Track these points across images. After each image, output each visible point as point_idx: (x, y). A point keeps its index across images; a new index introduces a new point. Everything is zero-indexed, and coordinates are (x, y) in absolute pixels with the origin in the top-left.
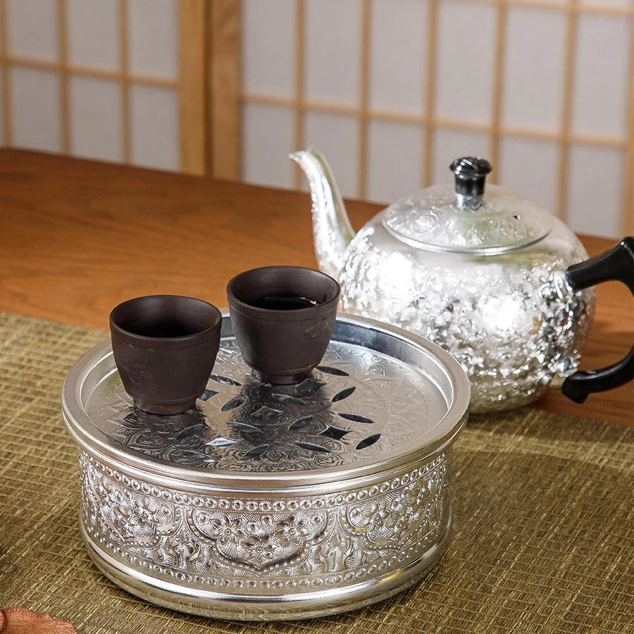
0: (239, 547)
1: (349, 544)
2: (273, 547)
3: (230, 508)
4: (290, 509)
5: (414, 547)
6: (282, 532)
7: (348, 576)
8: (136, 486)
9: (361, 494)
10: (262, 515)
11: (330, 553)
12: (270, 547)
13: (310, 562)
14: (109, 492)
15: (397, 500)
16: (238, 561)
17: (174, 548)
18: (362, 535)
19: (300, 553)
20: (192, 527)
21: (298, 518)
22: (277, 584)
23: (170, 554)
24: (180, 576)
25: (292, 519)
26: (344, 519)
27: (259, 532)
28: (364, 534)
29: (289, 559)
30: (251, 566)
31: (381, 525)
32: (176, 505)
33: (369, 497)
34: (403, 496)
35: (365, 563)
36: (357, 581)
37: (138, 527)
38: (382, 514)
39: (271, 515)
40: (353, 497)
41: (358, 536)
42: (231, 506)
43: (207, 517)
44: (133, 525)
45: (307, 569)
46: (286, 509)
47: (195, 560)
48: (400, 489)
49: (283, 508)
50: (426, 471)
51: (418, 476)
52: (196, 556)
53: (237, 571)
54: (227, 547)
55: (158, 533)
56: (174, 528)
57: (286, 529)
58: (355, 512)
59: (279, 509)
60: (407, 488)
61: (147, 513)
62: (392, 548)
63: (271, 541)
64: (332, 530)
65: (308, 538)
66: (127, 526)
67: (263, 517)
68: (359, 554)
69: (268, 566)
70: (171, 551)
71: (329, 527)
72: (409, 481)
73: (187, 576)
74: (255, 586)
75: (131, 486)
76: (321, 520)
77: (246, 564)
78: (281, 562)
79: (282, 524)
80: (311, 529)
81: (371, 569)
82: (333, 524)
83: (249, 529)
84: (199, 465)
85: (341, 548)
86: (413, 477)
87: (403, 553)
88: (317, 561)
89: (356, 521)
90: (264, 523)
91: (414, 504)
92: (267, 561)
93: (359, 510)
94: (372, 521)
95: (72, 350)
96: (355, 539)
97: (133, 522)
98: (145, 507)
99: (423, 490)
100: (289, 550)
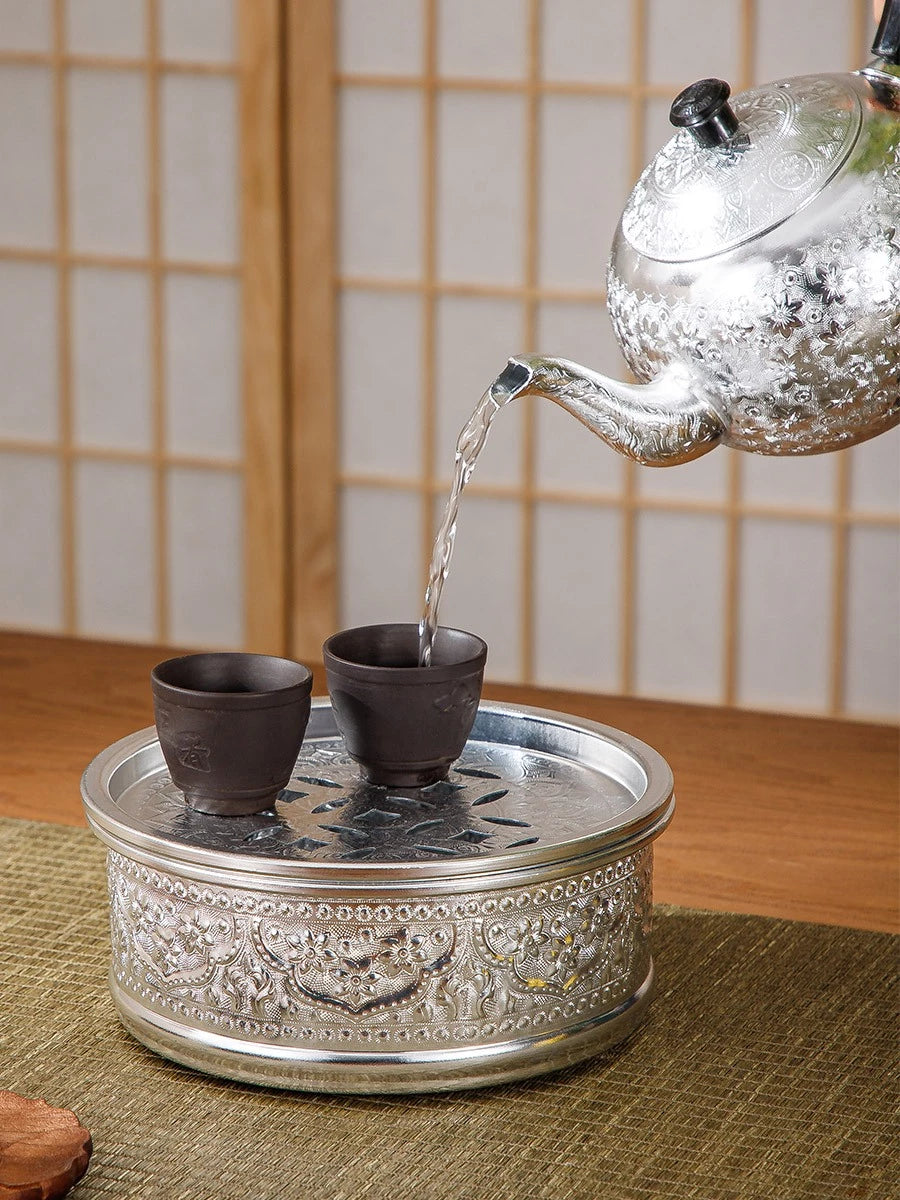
0: (327, 978)
1: (487, 978)
2: (377, 976)
3: (314, 917)
4: (400, 918)
5: (589, 997)
6: (387, 954)
7: (487, 1027)
8: (181, 892)
9: (505, 902)
10: (359, 927)
11: (459, 990)
12: (372, 977)
13: (430, 1004)
14: (146, 908)
15: (560, 919)
16: (323, 998)
17: (234, 982)
18: (507, 967)
19: (416, 988)
20: (259, 948)
21: (410, 934)
22: (383, 1035)
23: (229, 993)
24: (243, 1025)
25: (401, 934)
26: (479, 938)
27: (355, 954)
28: (510, 965)
29: (399, 996)
30: (345, 1006)
31: (537, 955)
32: (237, 916)
33: (516, 908)
34: (568, 915)
35: (513, 1011)
36: (501, 1038)
37: (184, 956)
38: (535, 936)
39: (372, 927)
40: (493, 906)
41: (501, 967)
42: (314, 914)
43: (280, 931)
44: (176, 954)
45: (426, 1013)
46: (394, 918)
47: (265, 998)
48: (564, 903)
49: (389, 917)
50: (604, 884)
51: (592, 888)
52: (264, 993)
53: (324, 1015)
54: (308, 977)
55: (212, 961)
56: (234, 950)
57: (395, 949)
58: (495, 929)
59: (384, 919)
60: (574, 903)
61: (197, 931)
62: (554, 993)
63: (373, 967)
64: (461, 954)
65: (427, 964)
66: (168, 956)
67: (361, 930)
68: (503, 997)
69: (368, 1006)
70: (230, 988)
71: (457, 949)
72: (578, 893)
73: (253, 1026)
74: (349, 1038)
75: (174, 894)
76: (446, 938)
77: (335, 1004)
78: (386, 1001)
79: (388, 941)
80: (430, 950)
81: (521, 1022)
82: (464, 946)
83: (341, 949)
84: (274, 849)
85: (476, 984)
86: (585, 888)
87: (571, 1004)
88: (441, 1000)
89: (498, 943)
90: (362, 939)
91: (586, 930)
92: (367, 999)
93: (501, 927)
94: (522, 946)
95: (83, 856)
96: (497, 972)
97: (178, 949)
98: (195, 923)
99: (600, 911)
100: (398, 983)
